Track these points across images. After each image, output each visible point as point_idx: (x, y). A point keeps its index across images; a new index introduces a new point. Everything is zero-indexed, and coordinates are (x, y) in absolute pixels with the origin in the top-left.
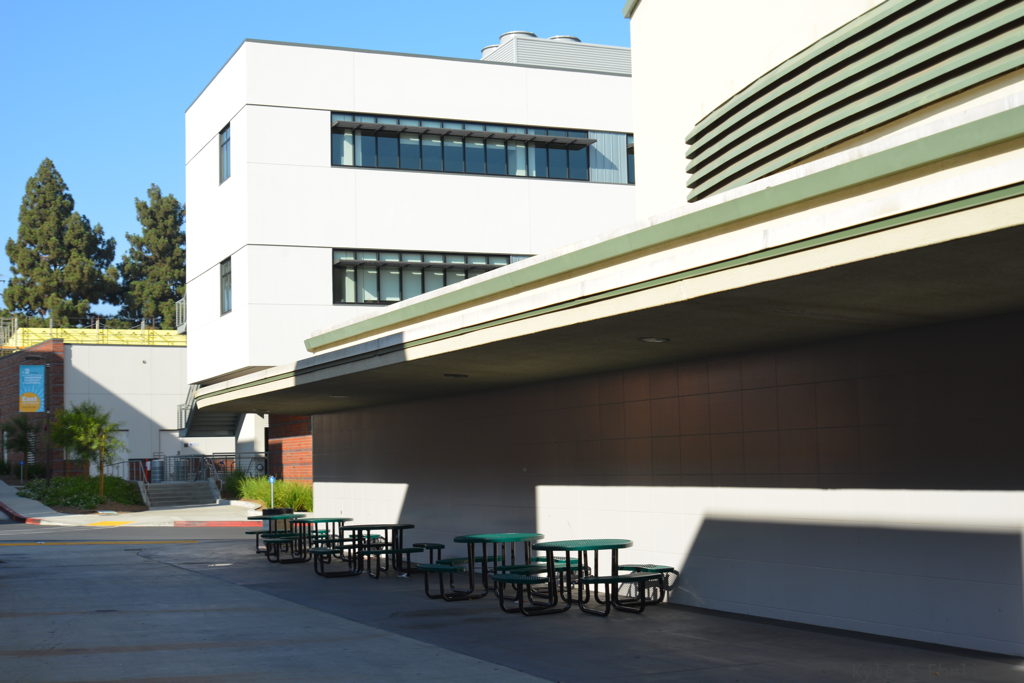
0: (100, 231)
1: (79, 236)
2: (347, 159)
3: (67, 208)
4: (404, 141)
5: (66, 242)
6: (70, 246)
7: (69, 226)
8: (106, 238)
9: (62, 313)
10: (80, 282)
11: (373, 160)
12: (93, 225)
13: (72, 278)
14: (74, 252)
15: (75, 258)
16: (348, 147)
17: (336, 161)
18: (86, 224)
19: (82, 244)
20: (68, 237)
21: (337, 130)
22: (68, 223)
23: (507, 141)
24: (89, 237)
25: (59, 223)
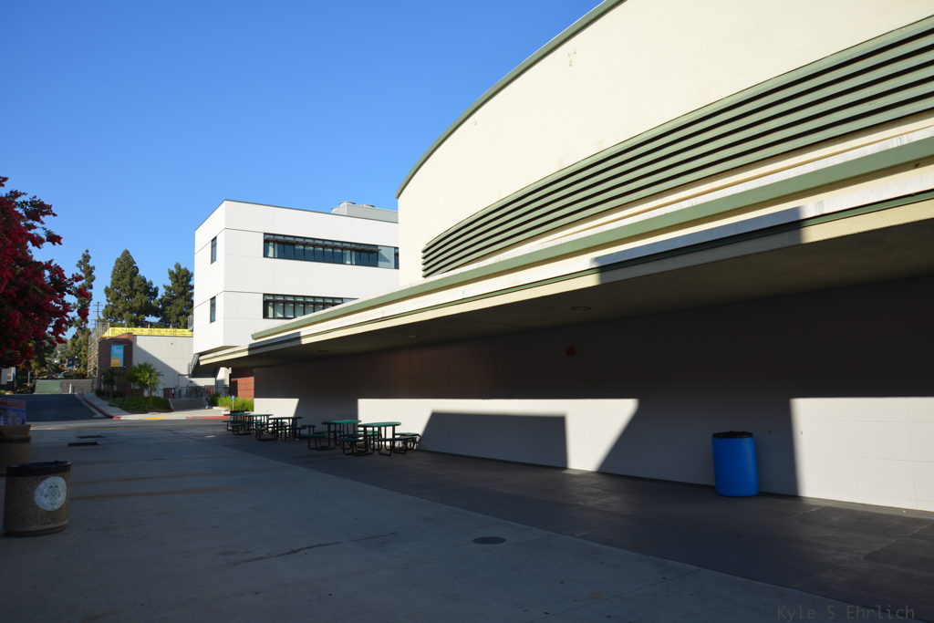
0: (151, 283)
1: (141, 285)
2: (271, 254)
3: (135, 272)
5: (134, 288)
6: (136, 290)
7: (136, 281)
8: (154, 286)
9: (131, 321)
10: (140, 306)
11: (282, 255)
12: (148, 280)
13: (137, 305)
14: (138, 293)
15: (138, 295)
16: (271, 249)
17: (266, 255)
18: (144, 280)
19: (142, 289)
20: (135, 286)
21: (266, 242)
22: (136, 279)
23: (342, 249)
24: (146, 286)
25: (131, 279)
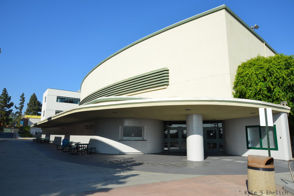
2: (59, 101)
3: (36, 99)
4: (65, 99)
5: (35, 104)
9: (34, 113)
10: (37, 109)
11: (61, 101)
15: (36, 106)
16: (59, 100)
17: (57, 101)
21: (58, 98)
22: (36, 101)
23: (77, 100)
24: (39, 103)
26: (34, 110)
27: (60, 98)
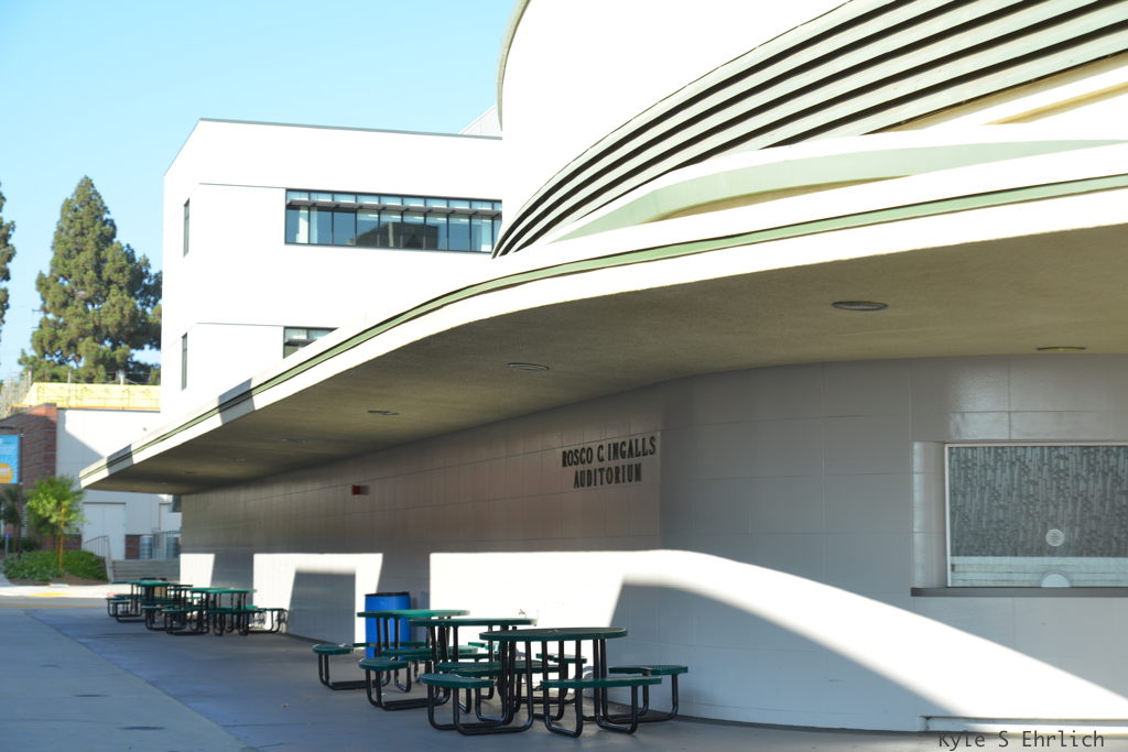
0: (147, 264)
1: (121, 270)
2: (302, 236)
3: (107, 238)
4: (362, 217)
5: (105, 276)
6: (110, 282)
7: (109, 257)
8: (153, 271)
9: (98, 362)
10: (120, 325)
11: (328, 239)
12: (138, 256)
13: (110, 320)
14: (114, 289)
15: (115, 296)
16: (303, 224)
17: (290, 238)
18: (130, 256)
19: (123, 279)
20: (108, 271)
21: (292, 207)
22: (108, 253)
23: (472, 215)
24: (132, 272)
25: (97, 254)
26: (98, 333)
27: (311, 207)
